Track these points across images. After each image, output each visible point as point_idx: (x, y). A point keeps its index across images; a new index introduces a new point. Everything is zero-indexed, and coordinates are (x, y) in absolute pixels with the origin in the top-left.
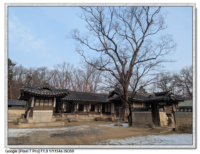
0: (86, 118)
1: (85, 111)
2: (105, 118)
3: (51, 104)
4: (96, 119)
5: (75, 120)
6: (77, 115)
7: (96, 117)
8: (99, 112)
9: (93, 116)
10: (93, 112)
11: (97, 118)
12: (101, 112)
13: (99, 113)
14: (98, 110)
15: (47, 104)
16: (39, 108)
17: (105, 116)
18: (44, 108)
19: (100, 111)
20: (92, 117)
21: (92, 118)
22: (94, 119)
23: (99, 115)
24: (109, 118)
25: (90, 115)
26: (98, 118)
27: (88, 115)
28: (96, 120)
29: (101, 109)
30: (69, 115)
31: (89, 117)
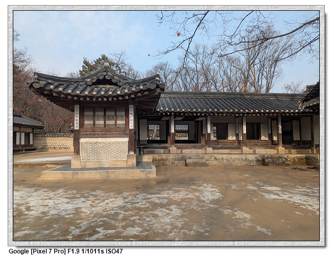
0: (233, 156)
1: (232, 138)
2: (294, 159)
3: (124, 122)
4: (264, 160)
5: (201, 161)
6: (210, 150)
7: (263, 156)
8: (273, 141)
9: (254, 153)
10: (256, 141)
11: (268, 158)
12: (281, 142)
13: (274, 144)
14: (271, 137)
15: (113, 122)
16: (93, 133)
17: (293, 151)
18: (107, 132)
19: (275, 138)
20: (250, 153)
21: (252, 157)
22: (258, 161)
23: (274, 148)
24: (307, 158)
25: (245, 149)
26: (271, 158)
27: (239, 148)
28: (263, 162)
29: (280, 132)
30: (188, 148)
31: (242, 154)
